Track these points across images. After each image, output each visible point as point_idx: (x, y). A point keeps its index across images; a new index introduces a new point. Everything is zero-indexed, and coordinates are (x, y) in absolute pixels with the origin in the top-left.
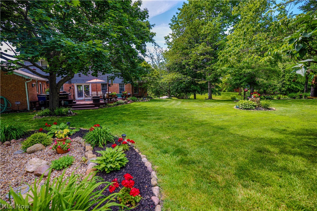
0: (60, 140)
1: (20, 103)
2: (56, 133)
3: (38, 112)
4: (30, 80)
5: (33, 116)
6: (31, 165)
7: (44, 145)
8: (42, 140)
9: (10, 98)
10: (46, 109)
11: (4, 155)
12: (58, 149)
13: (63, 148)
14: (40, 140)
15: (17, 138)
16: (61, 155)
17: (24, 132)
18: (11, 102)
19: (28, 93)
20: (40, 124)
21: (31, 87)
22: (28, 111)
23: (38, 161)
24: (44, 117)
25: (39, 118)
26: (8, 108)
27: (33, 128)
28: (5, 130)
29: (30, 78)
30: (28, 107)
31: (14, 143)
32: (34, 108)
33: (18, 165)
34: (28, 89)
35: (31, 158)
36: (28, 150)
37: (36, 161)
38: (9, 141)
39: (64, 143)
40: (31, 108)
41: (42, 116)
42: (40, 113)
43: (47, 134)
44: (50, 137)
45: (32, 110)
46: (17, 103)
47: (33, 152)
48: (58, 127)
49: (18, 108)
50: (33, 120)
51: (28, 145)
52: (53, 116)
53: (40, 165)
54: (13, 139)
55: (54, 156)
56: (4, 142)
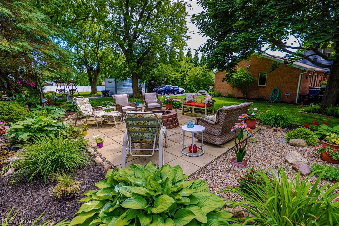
0: (330, 144)
1: (289, 95)
2: (328, 136)
3: (305, 106)
4: (305, 71)
5: (300, 110)
6: (291, 156)
7: (307, 143)
8: (306, 137)
9: (283, 89)
10: (316, 105)
11: (271, 138)
12: (324, 155)
13: (331, 156)
14: (305, 136)
15: (283, 127)
16: (327, 163)
17: (290, 124)
18: (282, 94)
19: (300, 85)
20: (305, 120)
21: (305, 79)
22: (295, 104)
23: (299, 156)
24: (311, 113)
25: (305, 113)
26: (278, 99)
27: (298, 122)
28: (276, 116)
29: (306, 69)
30: (297, 100)
31: (280, 130)
32: (302, 102)
33: (280, 151)
34: (301, 81)
35: (291, 150)
36: (291, 141)
37: (297, 155)
38: (276, 127)
39: (335, 151)
40: (299, 101)
41: (309, 112)
42: (308, 108)
43: (314, 133)
44: (316, 137)
45: (299, 104)
46: (287, 95)
47: (295, 145)
48: (330, 128)
49: (287, 100)
50: (298, 114)
51: (292, 136)
52: (323, 114)
53: (300, 161)
54: (280, 127)
55: (317, 160)
56: (273, 127)
